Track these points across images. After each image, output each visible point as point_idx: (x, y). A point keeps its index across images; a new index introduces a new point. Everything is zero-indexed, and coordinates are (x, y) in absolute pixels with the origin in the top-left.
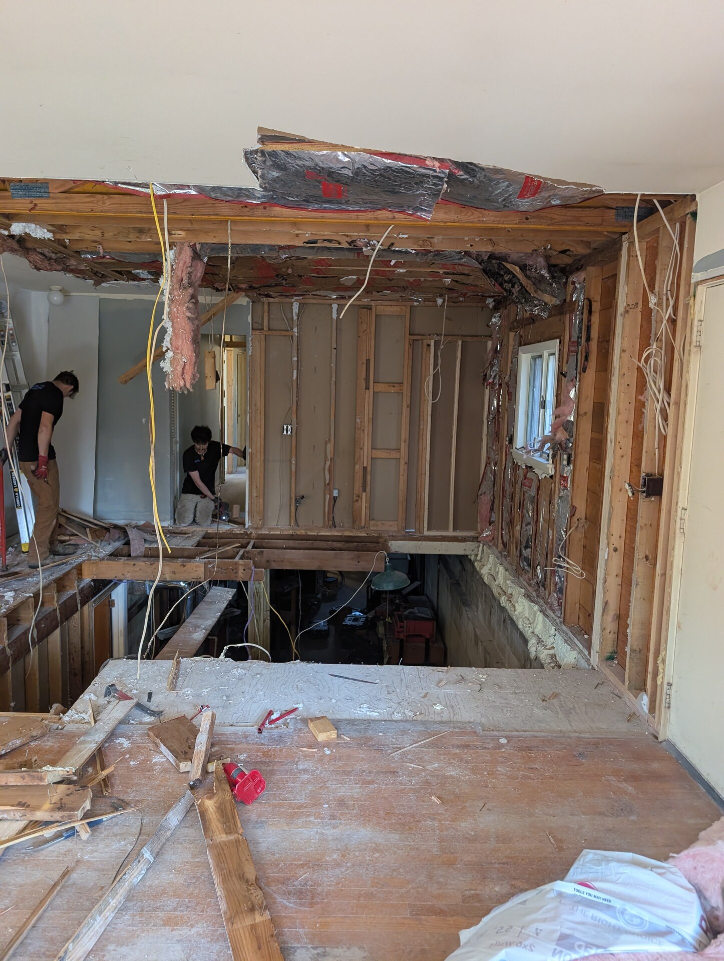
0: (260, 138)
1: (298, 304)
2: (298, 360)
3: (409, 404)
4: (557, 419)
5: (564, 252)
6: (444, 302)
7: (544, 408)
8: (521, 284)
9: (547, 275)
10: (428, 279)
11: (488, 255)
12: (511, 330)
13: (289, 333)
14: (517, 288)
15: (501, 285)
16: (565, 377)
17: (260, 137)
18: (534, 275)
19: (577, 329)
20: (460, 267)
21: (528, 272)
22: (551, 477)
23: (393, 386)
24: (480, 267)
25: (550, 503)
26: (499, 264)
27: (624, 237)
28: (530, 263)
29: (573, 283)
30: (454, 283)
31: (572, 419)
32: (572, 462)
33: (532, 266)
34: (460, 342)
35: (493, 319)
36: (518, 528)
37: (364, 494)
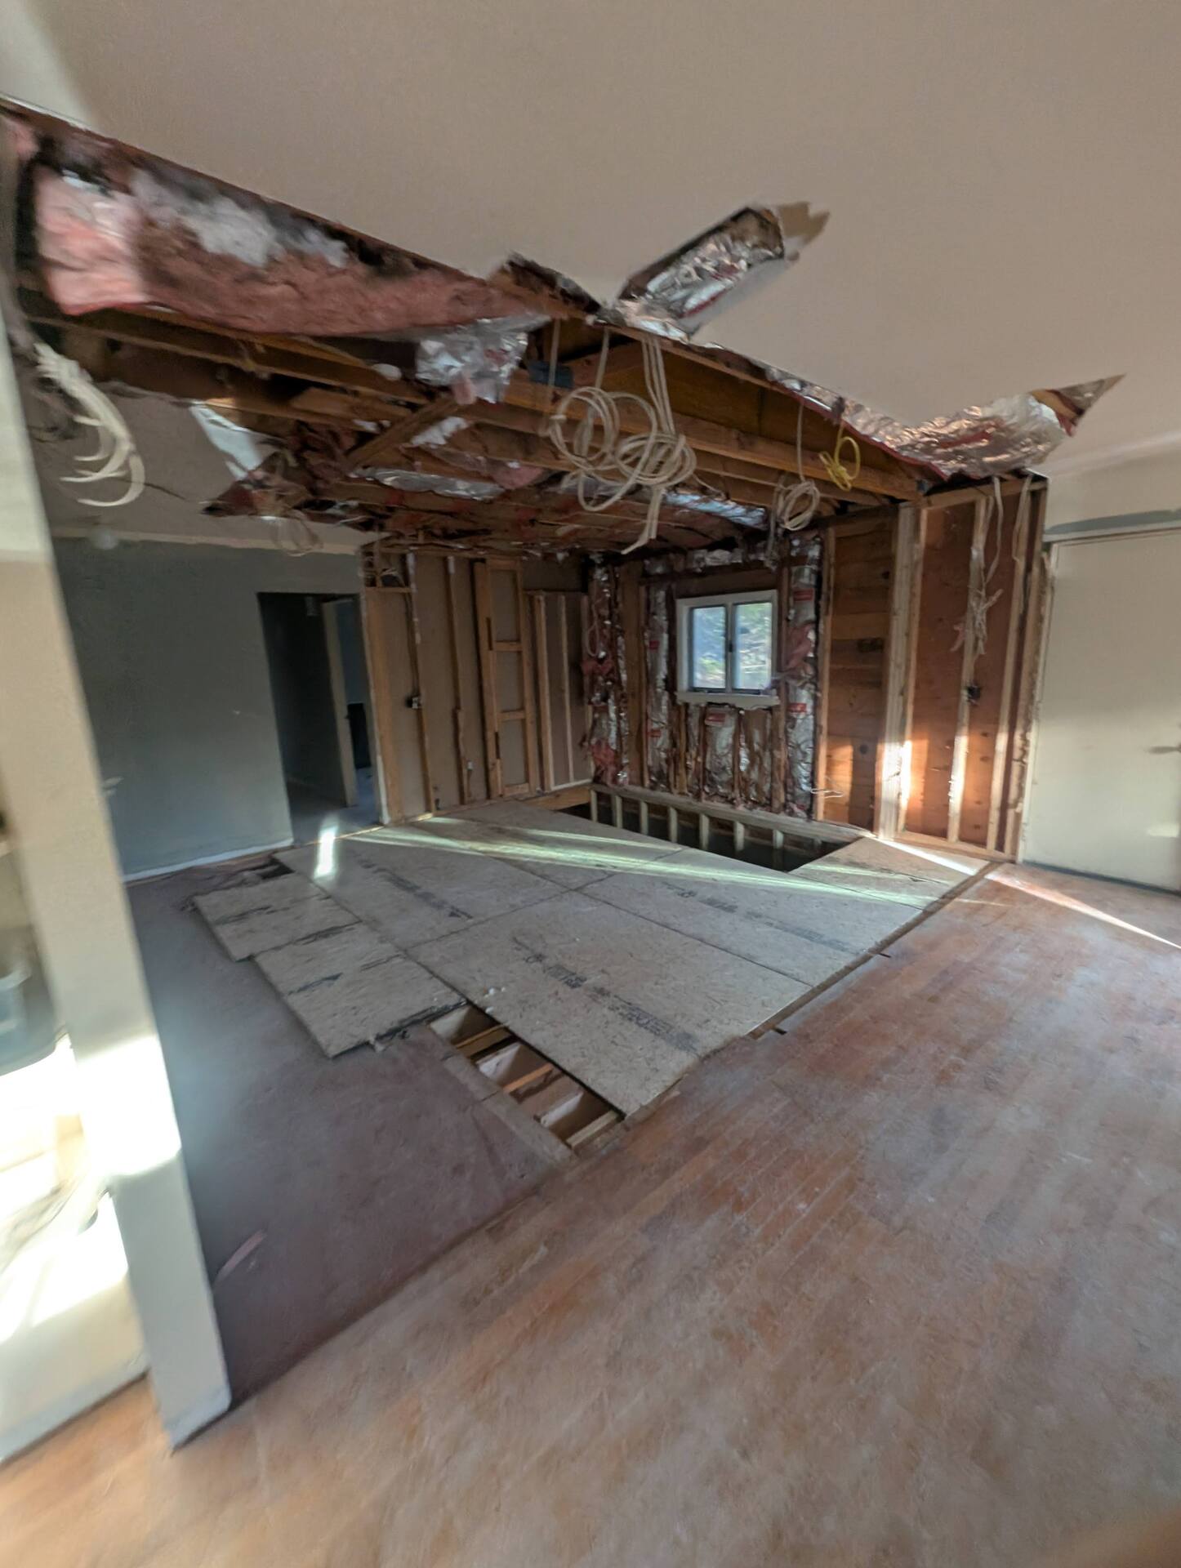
1: (413, 555)
2: (419, 621)
3: (528, 662)
7: (732, 650)
13: (404, 590)
16: (789, 621)
19: (806, 580)
22: (770, 709)
23: (511, 645)
31: (811, 655)
34: (563, 598)
37: (498, 761)
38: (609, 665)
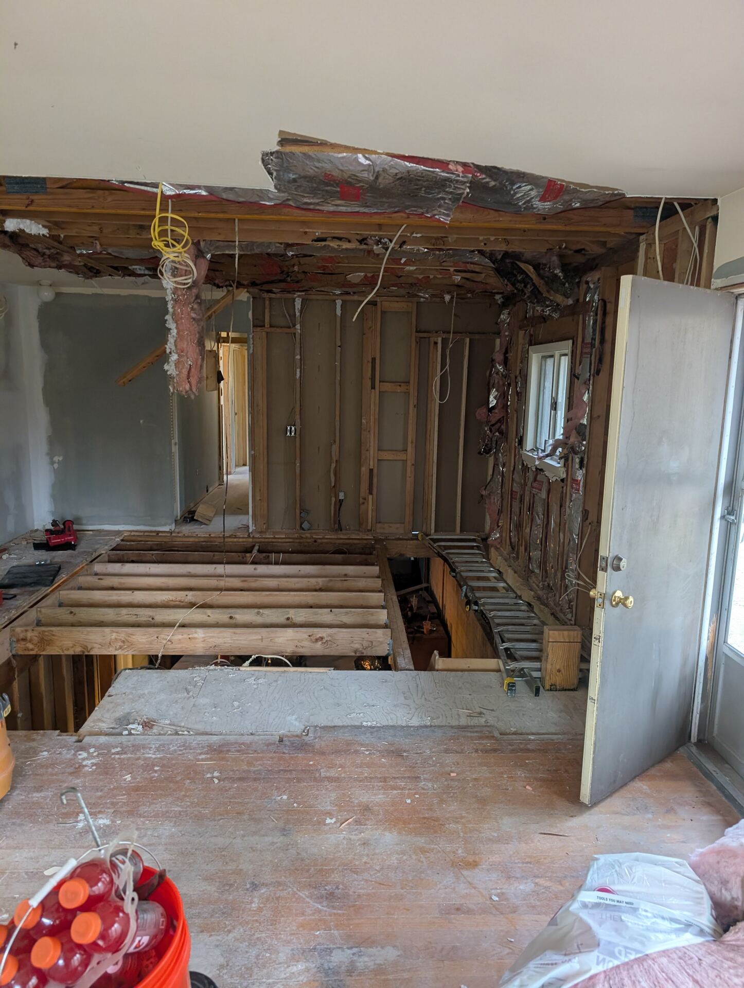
0: (279, 141)
1: (301, 300)
2: (301, 359)
3: (415, 403)
4: (569, 422)
5: (578, 251)
6: (452, 298)
7: (555, 409)
8: (534, 284)
9: (560, 274)
10: (438, 276)
11: (502, 253)
12: (520, 328)
13: (292, 330)
14: (529, 288)
15: (513, 285)
16: (578, 379)
17: (279, 139)
18: (547, 274)
19: (591, 330)
20: (472, 265)
21: (541, 271)
22: (562, 480)
23: (400, 386)
24: (493, 266)
25: (561, 506)
26: (513, 263)
27: (642, 237)
28: (544, 262)
29: (587, 283)
30: (464, 281)
31: (585, 422)
32: (585, 465)
33: (545, 265)
34: (468, 340)
35: (502, 316)
36: (528, 530)
37: (370, 497)
38: (497, 415)
